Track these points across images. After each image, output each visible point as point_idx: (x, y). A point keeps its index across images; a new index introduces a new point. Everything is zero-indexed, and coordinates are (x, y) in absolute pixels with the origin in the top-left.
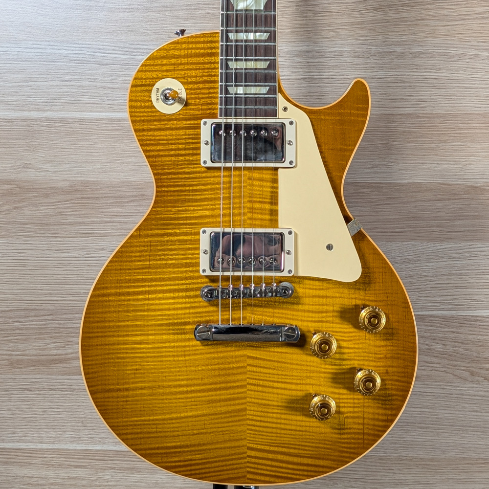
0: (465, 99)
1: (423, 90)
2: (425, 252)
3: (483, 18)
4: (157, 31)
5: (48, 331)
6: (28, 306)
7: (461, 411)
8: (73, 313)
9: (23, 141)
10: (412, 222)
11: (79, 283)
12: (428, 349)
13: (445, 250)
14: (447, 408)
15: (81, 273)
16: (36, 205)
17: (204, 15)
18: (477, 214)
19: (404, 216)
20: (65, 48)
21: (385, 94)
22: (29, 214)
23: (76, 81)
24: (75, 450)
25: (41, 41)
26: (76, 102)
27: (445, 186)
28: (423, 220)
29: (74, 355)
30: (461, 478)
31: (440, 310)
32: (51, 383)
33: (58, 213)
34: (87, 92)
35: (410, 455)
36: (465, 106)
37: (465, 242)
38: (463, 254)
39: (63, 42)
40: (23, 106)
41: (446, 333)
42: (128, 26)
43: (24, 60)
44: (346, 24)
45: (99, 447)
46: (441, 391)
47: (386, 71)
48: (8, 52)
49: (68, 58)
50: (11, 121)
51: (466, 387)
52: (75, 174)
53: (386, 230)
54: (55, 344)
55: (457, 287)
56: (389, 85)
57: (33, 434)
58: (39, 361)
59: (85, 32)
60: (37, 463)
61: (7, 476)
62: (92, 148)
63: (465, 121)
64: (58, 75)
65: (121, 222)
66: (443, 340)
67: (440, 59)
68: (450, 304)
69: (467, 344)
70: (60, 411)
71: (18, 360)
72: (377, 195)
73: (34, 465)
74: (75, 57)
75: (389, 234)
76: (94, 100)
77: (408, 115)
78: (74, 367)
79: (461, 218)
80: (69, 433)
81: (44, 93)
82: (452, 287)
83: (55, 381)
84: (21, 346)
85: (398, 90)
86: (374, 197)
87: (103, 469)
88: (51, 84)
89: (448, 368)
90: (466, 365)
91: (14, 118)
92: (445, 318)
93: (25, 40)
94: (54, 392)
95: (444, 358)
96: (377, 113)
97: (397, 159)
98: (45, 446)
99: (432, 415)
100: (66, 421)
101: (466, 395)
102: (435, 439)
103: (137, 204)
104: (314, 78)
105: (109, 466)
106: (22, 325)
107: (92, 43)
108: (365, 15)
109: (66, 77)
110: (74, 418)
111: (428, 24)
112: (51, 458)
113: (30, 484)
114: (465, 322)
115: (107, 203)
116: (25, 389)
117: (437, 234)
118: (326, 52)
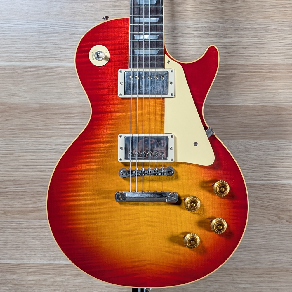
0: (275, 55)
1: (250, 50)
2: (252, 146)
3: (286, 7)
4: (92, 14)
5: (27, 193)
6: (15, 178)
7: (273, 240)
8: (42, 182)
9: (11, 80)
10: (244, 128)
11: (46, 165)
12: (253, 203)
13: (263, 145)
14: (264, 239)
15: (47, 159)
16: (19, 118)
17: (120, 4)
18: (282, 124)
19: (239, 125)
20: (37, 24)
21: (228, 52)
22: (15, 124)
23: (44, 44)
24: (43, 264)
25: (22, 20)
26: (43, 56)
27: (263, 107)
28: (250, 127)
29: (42, 208)
30: (273, 279)
31: (260, 180)
32: (29, 224)
33: (32, 123)
34: (50, 51)
35: (242, 266)
36: (275, 60)
37: (275, 140)
38: (274, 147)
39: (35, 20)
40: (12, 59)
41: (264, 194)
42: (75, 11)
43: (12, 31)
44: (205, 10)
45: (57, 262)
46: (261, 228)
47: (228, 39)
48: (3, 27)
49: (38, 30)
50: (4, 68)
51: (275, 226)
52: (43, 100)
53: (228, 133)
54: (31, 201)
55: (271, 167)
56: (230, 47)
57: (18, 254)
58: (22, 211)
59: (49, 14)
60: (20, 271)
61: (2, 279)
62: (53, 84)
63: (275, 68)
64: (32, 40)
65: (70, 128)
66: (262, 198)
67: (261, 32)
68: (266, 177)
69: (276, 200)
70: (34, 241)
71: (9, 211)
72: (223, 112)
73: (19, 273)
74: (42, 30)
75: (230, 135)
76: (54, 55)
77: (242, 65)
78: (42, 215)
79: (273, 126)
80: (39, 254)
81: (24, 51)
82: (268, 167)
83: (31, 223)
84: (11, 202)
85: (236, 50)
86: (221, 113)
87: (60, 275)
88: (28, 45)
89: (265, 215)
90: (276, 213)
91: (6, 66)
92: (263, 185)
93: (12, 19)
94: (30, 230)
95: (263, 209)
96: (223, 63)
97: (235, 91)
98: (25, 262)
99: (255, 243)
100: (38, 247)
101: (276, 231)
102: (257, 257)
103: (80, 117)
104: (185, 43)
105: (64, 273)
106: (11, 190)
107: (53, 21)
108: (216, 5)
109: (37, 41)
110: (43, 245)
111: (254, 10)
112: (29, 268)
113: (16, 284)
114: (276, 188)
115: (62, 117)
116: (13, 228)
117: (259, 136)
118: (193, 27)
